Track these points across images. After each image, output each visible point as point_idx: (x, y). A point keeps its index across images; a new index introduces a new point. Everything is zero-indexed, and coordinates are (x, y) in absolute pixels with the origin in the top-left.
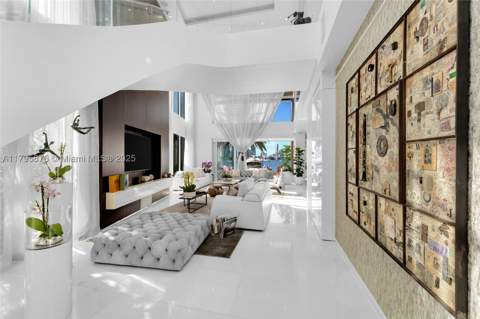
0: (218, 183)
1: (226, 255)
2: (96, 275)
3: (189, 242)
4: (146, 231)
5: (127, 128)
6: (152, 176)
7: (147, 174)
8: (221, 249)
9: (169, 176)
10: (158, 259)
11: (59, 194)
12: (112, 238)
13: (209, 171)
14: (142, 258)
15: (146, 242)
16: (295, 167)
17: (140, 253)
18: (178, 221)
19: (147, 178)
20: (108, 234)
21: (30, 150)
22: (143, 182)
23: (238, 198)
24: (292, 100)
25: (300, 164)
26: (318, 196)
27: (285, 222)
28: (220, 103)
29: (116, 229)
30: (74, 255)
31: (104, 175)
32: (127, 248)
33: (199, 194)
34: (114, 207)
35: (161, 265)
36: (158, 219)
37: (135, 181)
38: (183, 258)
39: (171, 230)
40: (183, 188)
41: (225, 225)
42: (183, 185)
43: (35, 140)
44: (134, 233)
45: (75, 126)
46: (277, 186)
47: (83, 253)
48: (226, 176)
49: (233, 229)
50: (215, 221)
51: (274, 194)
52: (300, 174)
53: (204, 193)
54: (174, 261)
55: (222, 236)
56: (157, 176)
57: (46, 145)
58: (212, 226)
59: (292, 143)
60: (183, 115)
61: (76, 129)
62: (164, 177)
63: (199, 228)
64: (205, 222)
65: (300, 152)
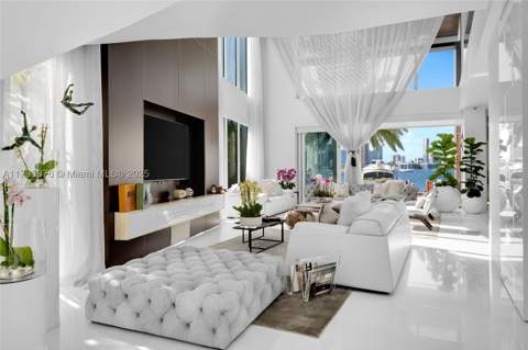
0: (305, 205)
1: (313, 331)
2: (91, 342)
3: (241, 301)
4: (168, 276)
5: (148, 105)
6: (190, 191)
7: (182, 186)
8: (302, 321)
9: (219, 191)
10: (188, 325)
11: (28, 198)
12: (115, 283)
13: (291, 186)
14: (162, 320)
15: (167, 292)
16: (464, 177)
17: (159, 312)
18: (225, 263)
19: (182, 193)
20: (111, 276)
21: (4, 139)
22: (176, 199)
23: (340, 229)
24: (457, 45)
25: (476, 171)
26: (515, 235)
27: (441, 288)
28: (312, 61)
29: (125, 270)
30: (61, 306)
31: (111, 183)
32: (138, 301)
33: (268, 221)
34: (126, 237)
35: (192, 335)
36: (192, 258)
37: (164, 198)
38: (230, 327)
39: (212, 276)
40: (240, 209)
41: (313, 277)
42: (240, 204)
43: (12, 123)
44: (150, 277)
45: (67, 102)
46: (424, 212)
47: (76, 306)
48: (320, 194)
49: (328, 286)
50: (293, 268)
51: (416, 228)
52: (474, 191)
53: (279, 221)
54: (214, 331)
55: (306, 296)
56: (199, 191)
57: (25, 130)
58: (289, 278)
59: (458, 129)
60: (244, 86)
61: (68, 105)
62: (210, 193)
63: (262, 277)
64: (274, 268)
65: (474, 147)
